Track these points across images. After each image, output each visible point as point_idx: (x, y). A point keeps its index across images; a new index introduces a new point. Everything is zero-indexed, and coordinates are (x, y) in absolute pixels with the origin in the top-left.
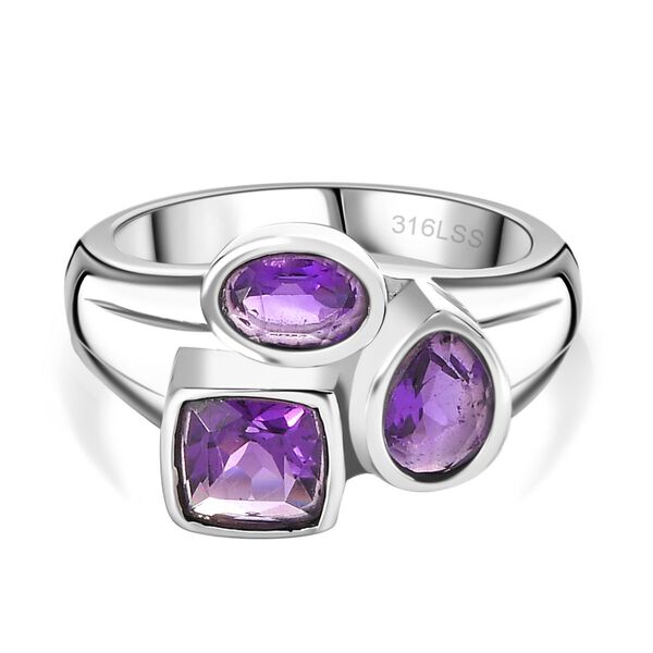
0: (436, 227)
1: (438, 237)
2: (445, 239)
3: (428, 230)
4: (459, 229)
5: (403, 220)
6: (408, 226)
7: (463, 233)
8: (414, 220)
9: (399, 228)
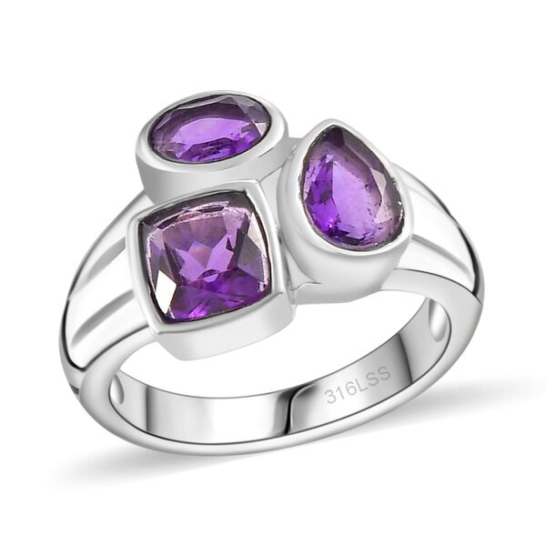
0: (355, 385)
1: (361, 391)
2: (367, 388)
3: (352, 391)
4: (370, 376)
5: (332, 391)
6: (337, 394)
7: (373, 376)
8: (339, 388)
9: (332, 399)
